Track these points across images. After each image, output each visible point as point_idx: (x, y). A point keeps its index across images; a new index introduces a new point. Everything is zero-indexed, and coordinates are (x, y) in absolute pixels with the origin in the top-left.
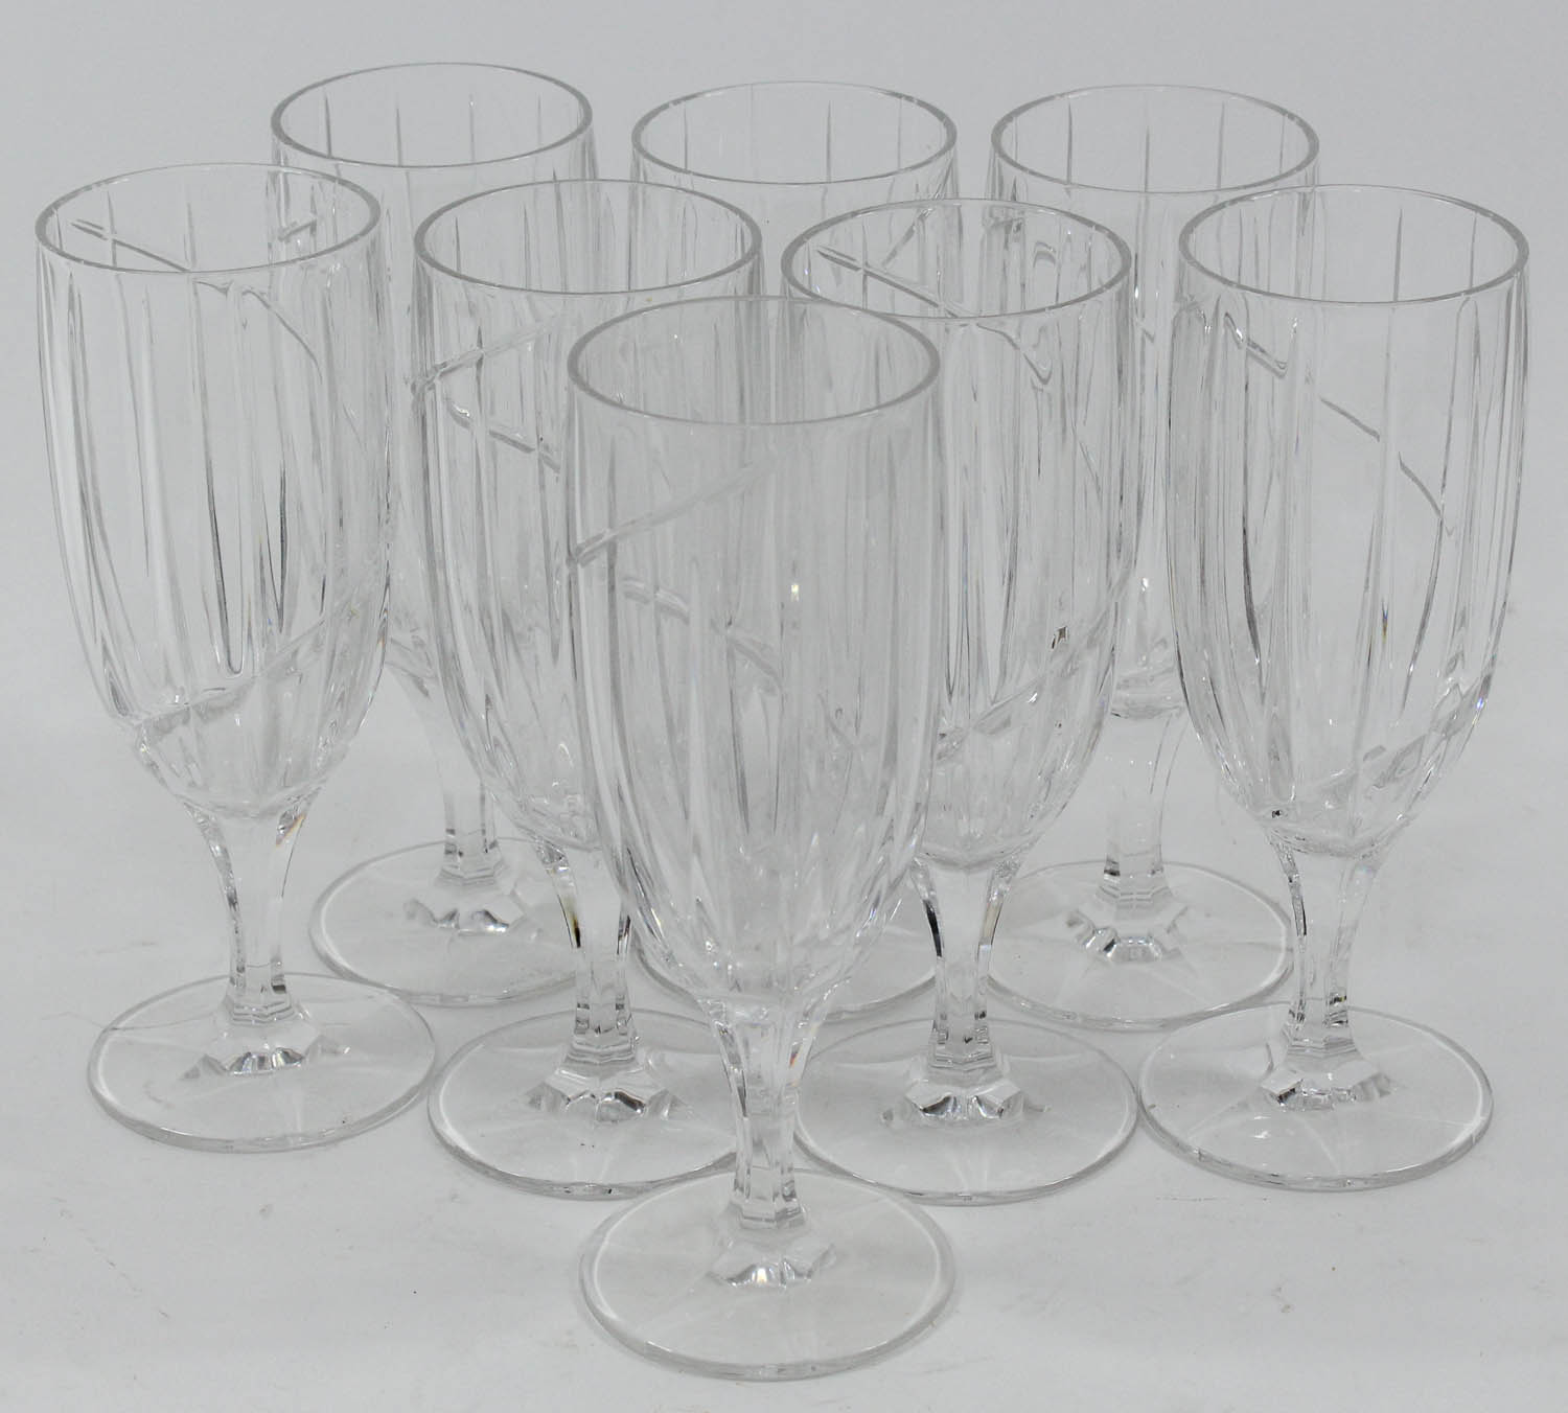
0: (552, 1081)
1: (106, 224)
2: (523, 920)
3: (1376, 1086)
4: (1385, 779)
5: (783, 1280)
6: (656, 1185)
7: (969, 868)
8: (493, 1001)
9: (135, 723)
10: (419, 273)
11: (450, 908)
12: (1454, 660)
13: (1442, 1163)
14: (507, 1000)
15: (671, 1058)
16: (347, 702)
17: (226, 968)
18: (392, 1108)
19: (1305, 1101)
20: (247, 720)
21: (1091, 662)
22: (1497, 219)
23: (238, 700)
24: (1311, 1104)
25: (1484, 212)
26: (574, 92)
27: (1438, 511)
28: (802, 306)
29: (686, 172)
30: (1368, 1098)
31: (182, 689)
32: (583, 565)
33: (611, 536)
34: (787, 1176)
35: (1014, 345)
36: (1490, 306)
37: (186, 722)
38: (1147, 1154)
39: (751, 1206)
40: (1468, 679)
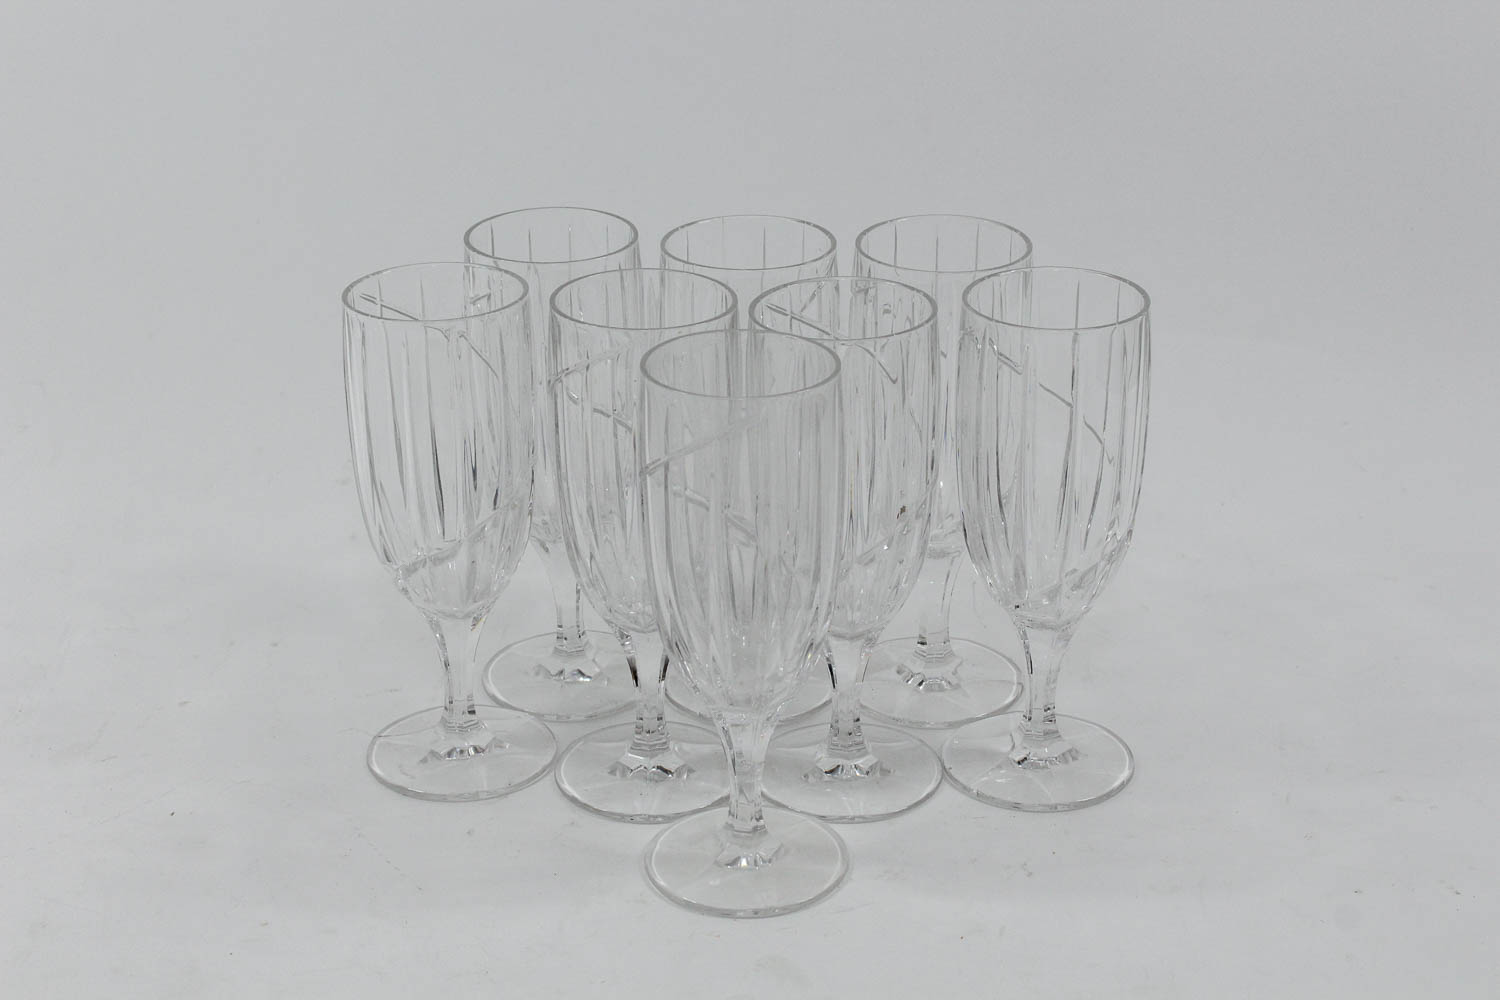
0: (623, 760)
1: (377, 296)
2: (600, 674)
3: (1070, 755)
4: (1077, 587)
5: (756, 864)
6: (679, 816)
7: (852, 638)
8: (583, 718)
9: (395, 567)
10: (553, 319)
11: (559, 669)
12: (1113, 523)
13: (1109, 796)
14: (591, 718)
15: (686, 747)
16: (511, 552)
17: (441, 701)
18: (534, 777)
19: (1032, 764)
20: (457, 566)
21: (918, 526)
22: (1131, 284)
23: (452, 555)
24: (1036, 766)
25: (1125, 281)
26: (628, 222)
27: (1101, 442)
28: (762, 334)
29: (688, 263)
30: (1067, 762)
31: (422, 549)
32: (650, 475)
33: (666, 459)
34: (758, 809)
35: (872, 355)
36: (1131, 329)
37: (424, 566)
38: (948, 794)
39: (738, 825)
40: (1121, 533)
